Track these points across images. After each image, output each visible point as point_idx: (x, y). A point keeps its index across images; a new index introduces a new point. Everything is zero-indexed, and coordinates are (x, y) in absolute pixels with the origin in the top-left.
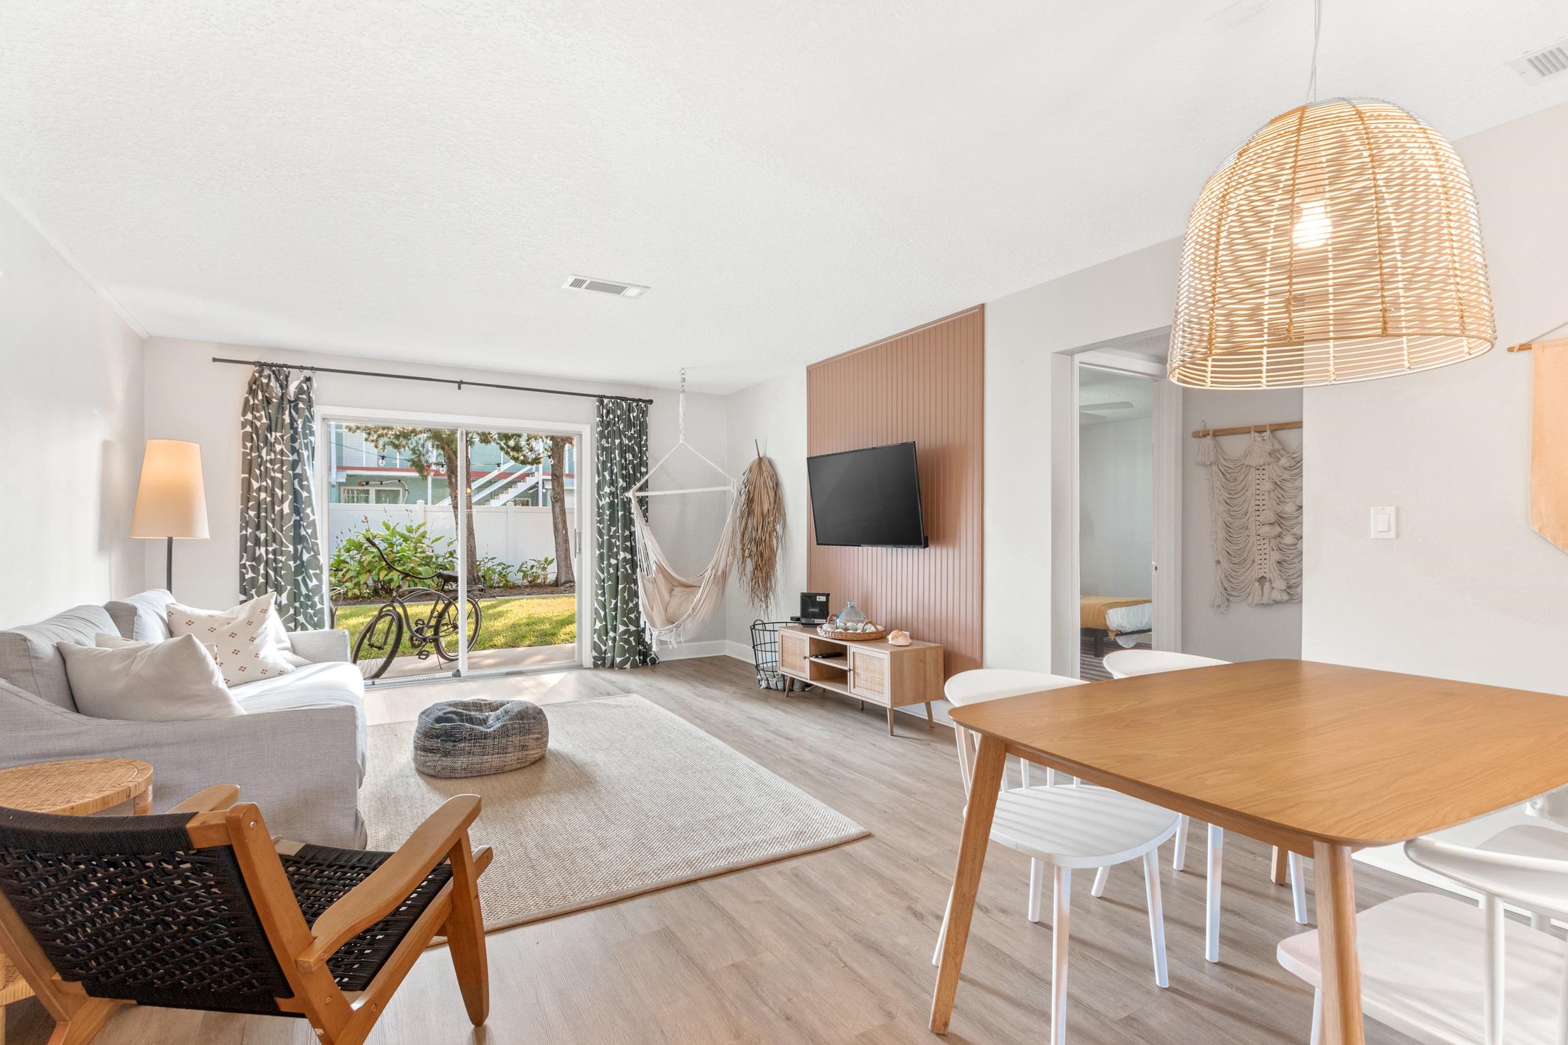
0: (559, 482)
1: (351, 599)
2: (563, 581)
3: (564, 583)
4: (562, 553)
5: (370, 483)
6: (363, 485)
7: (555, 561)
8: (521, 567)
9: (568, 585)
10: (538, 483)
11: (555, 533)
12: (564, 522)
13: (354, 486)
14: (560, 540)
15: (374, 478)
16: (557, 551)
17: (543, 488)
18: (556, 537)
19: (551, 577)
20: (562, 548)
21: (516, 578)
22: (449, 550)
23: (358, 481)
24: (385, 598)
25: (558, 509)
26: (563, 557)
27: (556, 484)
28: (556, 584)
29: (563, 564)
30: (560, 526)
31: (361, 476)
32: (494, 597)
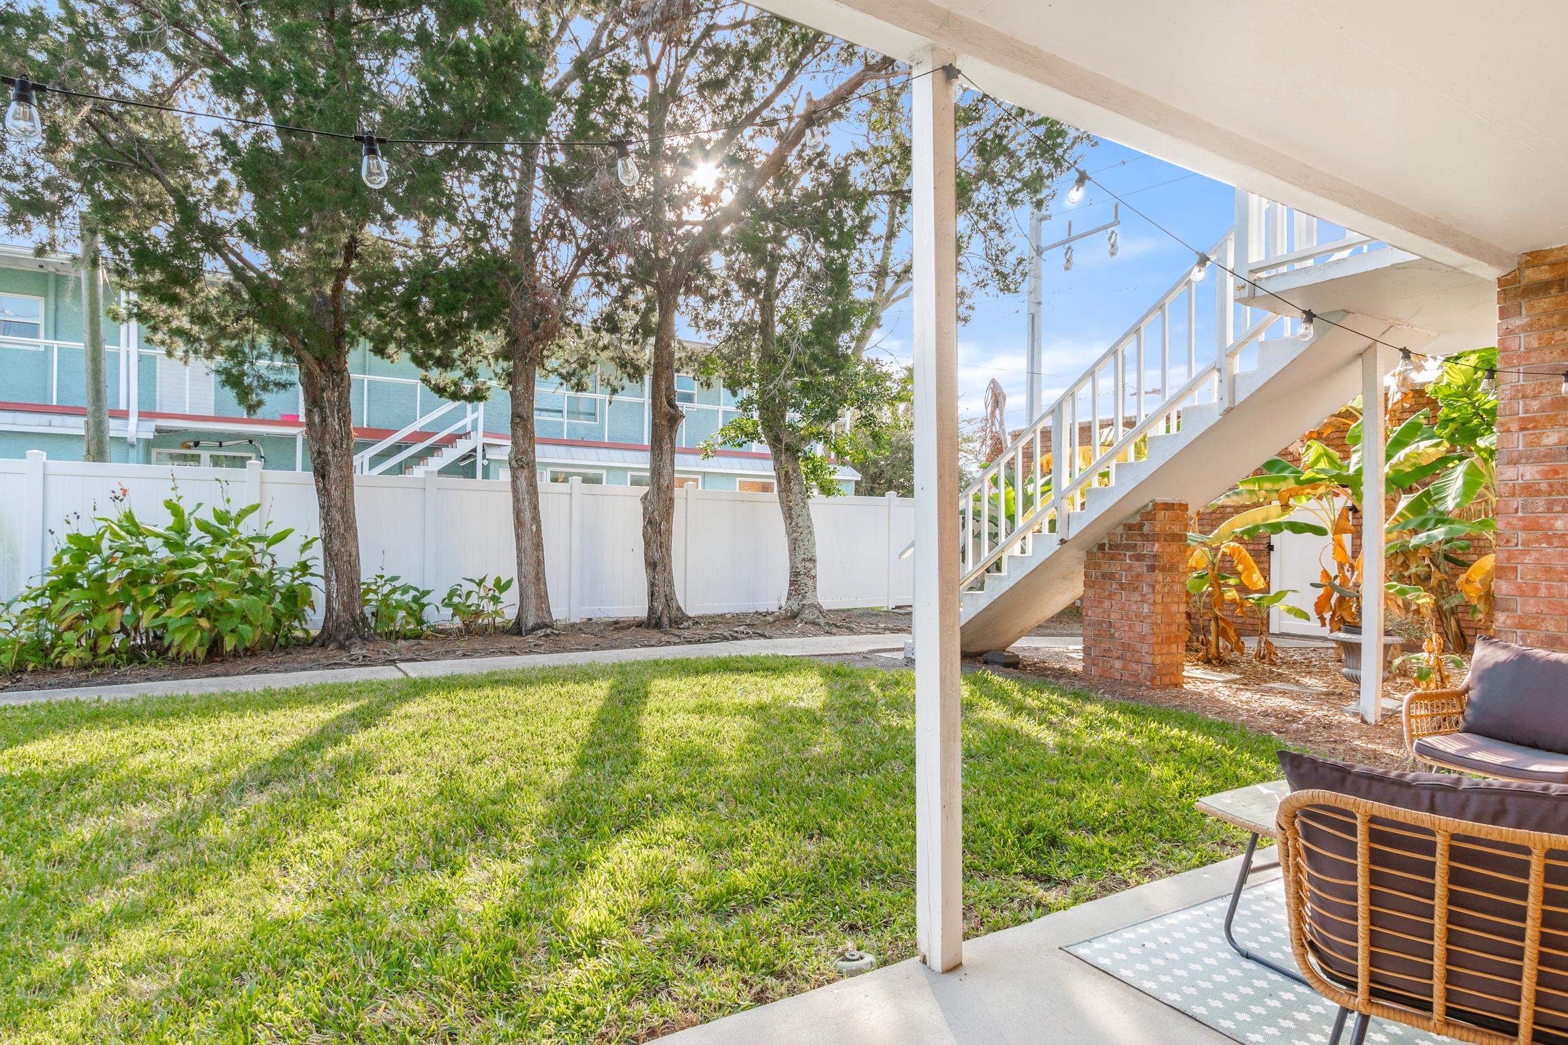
0: (525, 428)
1: (71, 669)
2: (530, 624)
3: (534, 629)
4: (529, 570)
5: (202, 443)
6: (189, 447)
7: (515, 584)
8: (452, 594)
9: (540, 633)
10: (475, 450)
11: (516, 529)
12: (535, 508)
13: (174, 447)
14: (527, 543)
15: (209, 435)
16: (520, 564)
17: (484, 457)
18: (518, 538)
19: (510, 614)
20: (530, 559)
21: (439, 616)
22: (303, 559)
23: (181, 439)
24: (154, 666)
25: (523, 483)
26: (531, 577)
27: (520, 432)
28: (517, 629)
29: (531, 590)
30: (527, 516)
31: (185, 432)
32: (393, 662)
